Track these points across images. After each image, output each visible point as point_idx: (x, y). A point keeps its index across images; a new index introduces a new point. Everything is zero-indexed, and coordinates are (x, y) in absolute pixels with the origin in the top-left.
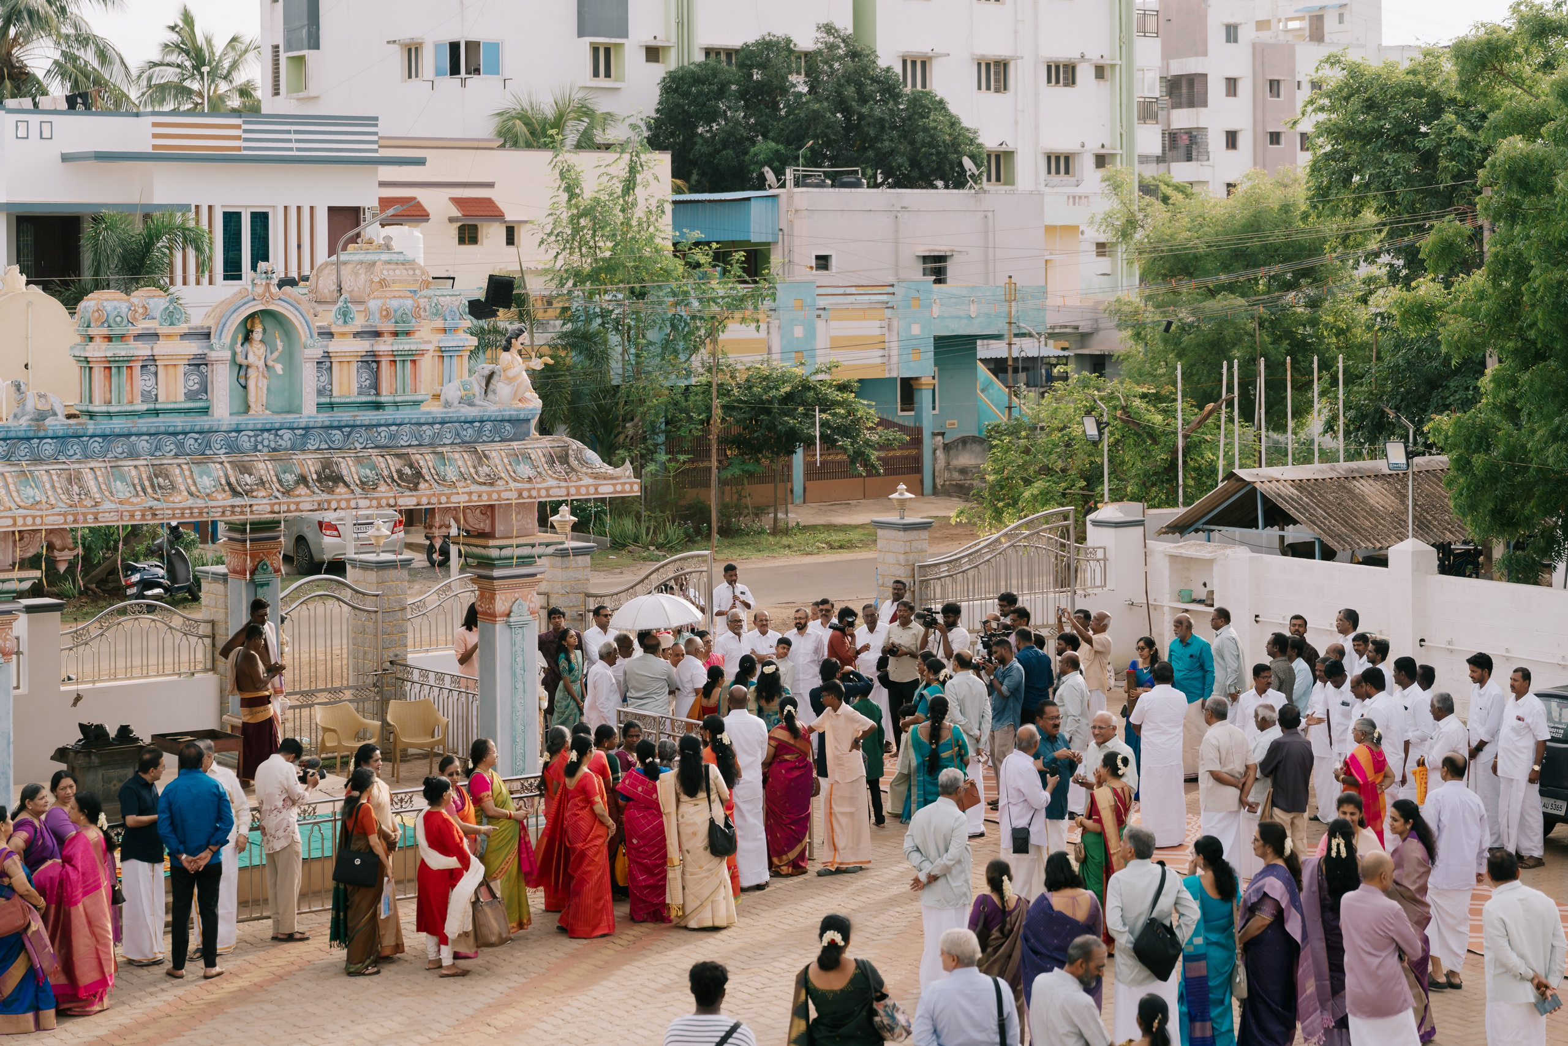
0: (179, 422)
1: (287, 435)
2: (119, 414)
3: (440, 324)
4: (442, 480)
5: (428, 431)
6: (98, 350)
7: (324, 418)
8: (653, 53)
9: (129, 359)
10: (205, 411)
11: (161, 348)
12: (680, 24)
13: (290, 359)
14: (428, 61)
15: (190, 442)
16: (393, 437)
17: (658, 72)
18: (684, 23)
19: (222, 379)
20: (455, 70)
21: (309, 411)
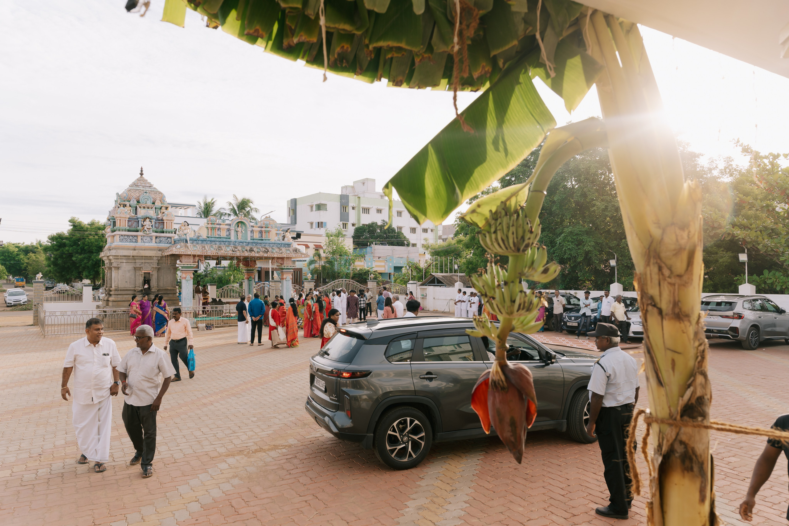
0: (224, 240)
1: (245, 243)
2: (213, 237)
3: (276, 229)
4: (272, 252)
5: (271, 245)
6: (210, 226)
7: (252, 241)
8: (353, 225)
9: (215, 228)
10: (230, 238)
11: (221, 226)
12: (358, 220)
13: (246, 231)
14: (315, 225)
15: (226, 243)
16: (265, 245)
17: (354, 228)
18: (359, 220)
19: (233, 233)
20: (319, 227)
21: (249, 239)
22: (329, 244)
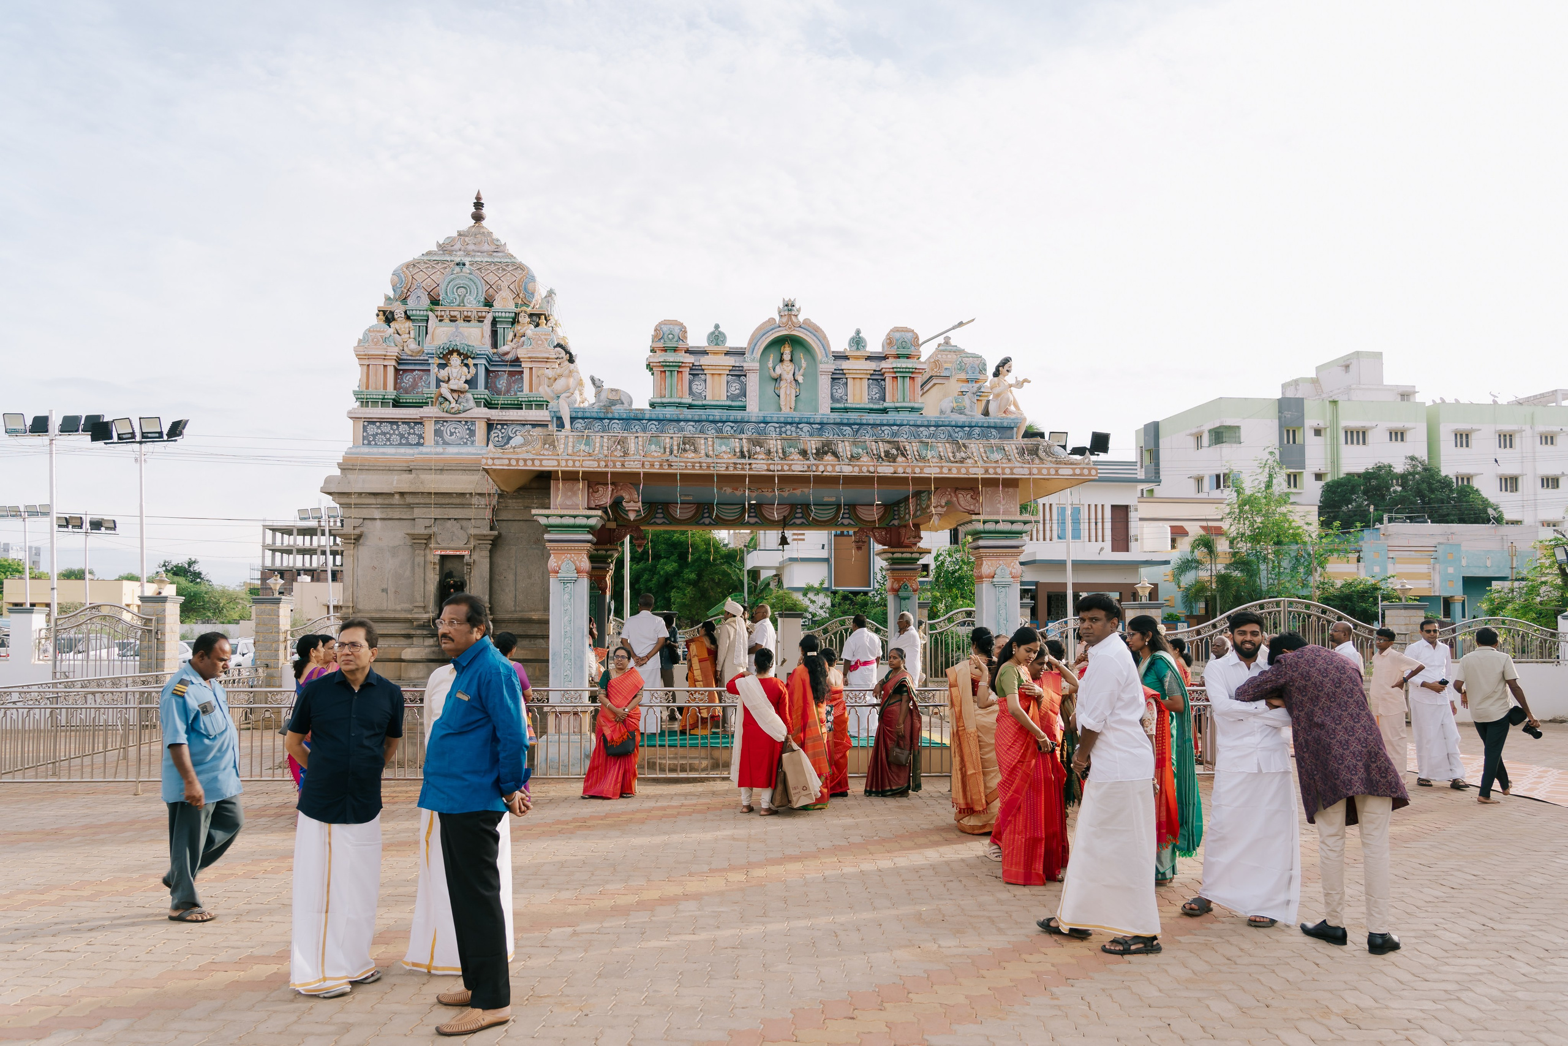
0: (717, 414)
1: (806, 428)
2: (670, 405)
4: (922, 458)
5: (925, 432)
7: (836, 416)
8: (1319, 477)
9: (680, 365)
10: (744, 408)
11: (704, 360)
12: (1333, 462)
13: (812, 375)
15: (727, 428)
16: (894, 434)
17: (1322, 483)
18: (1335, 461)
19: (753, 382)
20: (1218, 487)
21: (824, 409)
22: (1241, 511)
